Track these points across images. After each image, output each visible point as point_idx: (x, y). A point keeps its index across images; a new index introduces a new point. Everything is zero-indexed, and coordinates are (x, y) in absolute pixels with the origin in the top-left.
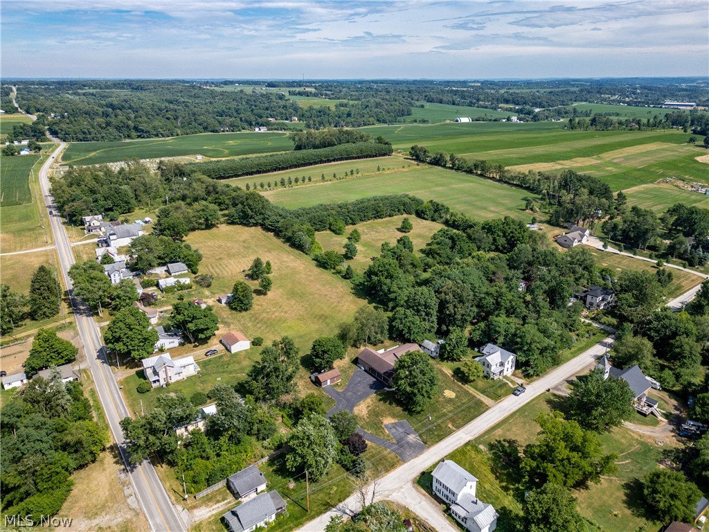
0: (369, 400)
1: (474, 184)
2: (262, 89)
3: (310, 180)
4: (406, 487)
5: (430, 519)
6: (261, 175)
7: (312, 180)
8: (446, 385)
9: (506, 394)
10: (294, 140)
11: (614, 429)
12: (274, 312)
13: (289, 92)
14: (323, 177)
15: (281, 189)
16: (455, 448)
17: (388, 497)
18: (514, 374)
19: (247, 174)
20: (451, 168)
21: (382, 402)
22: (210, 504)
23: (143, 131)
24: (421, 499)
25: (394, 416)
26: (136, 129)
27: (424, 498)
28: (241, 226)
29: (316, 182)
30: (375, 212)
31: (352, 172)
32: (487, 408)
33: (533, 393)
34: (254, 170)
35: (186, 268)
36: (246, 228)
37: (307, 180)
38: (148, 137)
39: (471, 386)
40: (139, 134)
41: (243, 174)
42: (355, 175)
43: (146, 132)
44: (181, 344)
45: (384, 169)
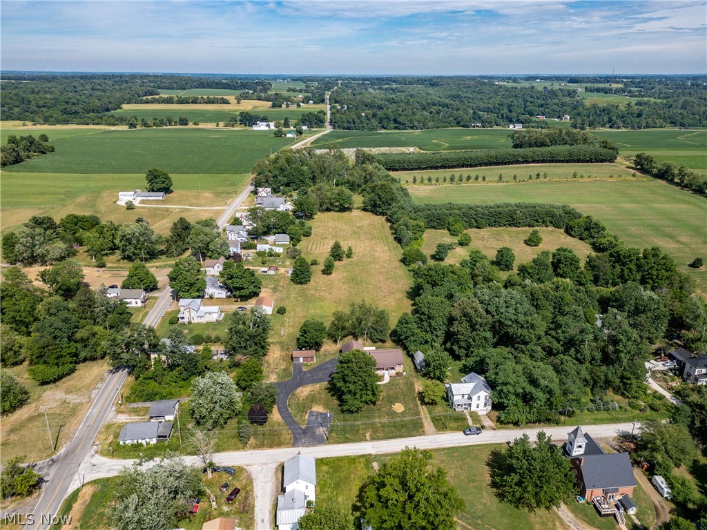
0: (317, 386)
1: (692, 206)
2: (560, 85)
3: (484, 179)
4: (270, 465)
5: (260, 498)
6: (447, 170)
7: (487, 179)
8: (404, 398)
9: (457, 429)
10: (513, 138)
11: (541, 511)
12: (322, 291)
13: (586, 88)
14: (500, 178)
15: (447, 185)
16: (348, 455)
17: (248, 466)
18: (488, 415)
19: (432, 168)
20: (677, 184)
21: (327, 391)
22: (133, 415)
23: (400, 123)
24: (271, 480)
25: (326, 406)
26: (395, 121)
27: (274, 480)
28: (371, 213)
29: (490, 181)
30: (510, 219)
31: (538, 176)
32: (423, 433)
33: (488, 439)
34: (439, 165)
35: (289, 239)
36: (374, 216)
37: (480, 179)
38: (403, 129)
39: (428, 408)
40: (396, 125)
41: (427, 168)
42: (541, 178)
43: (403, 124)
44: (228, 297)
45: (582, 177)
